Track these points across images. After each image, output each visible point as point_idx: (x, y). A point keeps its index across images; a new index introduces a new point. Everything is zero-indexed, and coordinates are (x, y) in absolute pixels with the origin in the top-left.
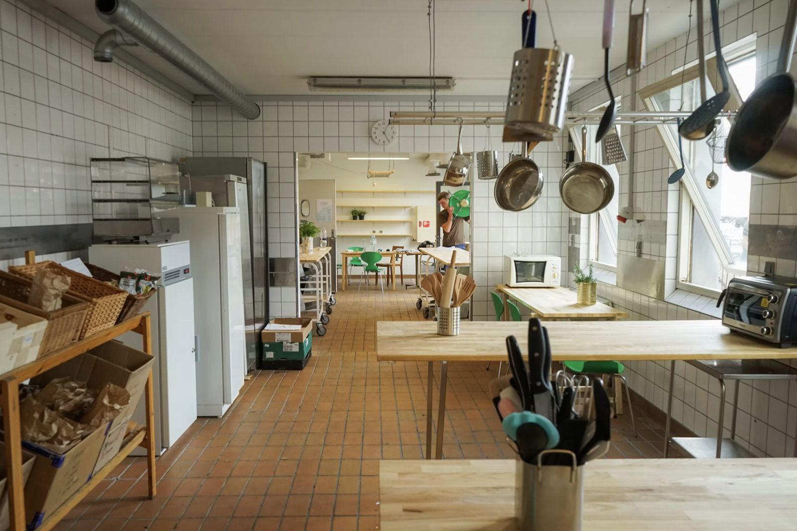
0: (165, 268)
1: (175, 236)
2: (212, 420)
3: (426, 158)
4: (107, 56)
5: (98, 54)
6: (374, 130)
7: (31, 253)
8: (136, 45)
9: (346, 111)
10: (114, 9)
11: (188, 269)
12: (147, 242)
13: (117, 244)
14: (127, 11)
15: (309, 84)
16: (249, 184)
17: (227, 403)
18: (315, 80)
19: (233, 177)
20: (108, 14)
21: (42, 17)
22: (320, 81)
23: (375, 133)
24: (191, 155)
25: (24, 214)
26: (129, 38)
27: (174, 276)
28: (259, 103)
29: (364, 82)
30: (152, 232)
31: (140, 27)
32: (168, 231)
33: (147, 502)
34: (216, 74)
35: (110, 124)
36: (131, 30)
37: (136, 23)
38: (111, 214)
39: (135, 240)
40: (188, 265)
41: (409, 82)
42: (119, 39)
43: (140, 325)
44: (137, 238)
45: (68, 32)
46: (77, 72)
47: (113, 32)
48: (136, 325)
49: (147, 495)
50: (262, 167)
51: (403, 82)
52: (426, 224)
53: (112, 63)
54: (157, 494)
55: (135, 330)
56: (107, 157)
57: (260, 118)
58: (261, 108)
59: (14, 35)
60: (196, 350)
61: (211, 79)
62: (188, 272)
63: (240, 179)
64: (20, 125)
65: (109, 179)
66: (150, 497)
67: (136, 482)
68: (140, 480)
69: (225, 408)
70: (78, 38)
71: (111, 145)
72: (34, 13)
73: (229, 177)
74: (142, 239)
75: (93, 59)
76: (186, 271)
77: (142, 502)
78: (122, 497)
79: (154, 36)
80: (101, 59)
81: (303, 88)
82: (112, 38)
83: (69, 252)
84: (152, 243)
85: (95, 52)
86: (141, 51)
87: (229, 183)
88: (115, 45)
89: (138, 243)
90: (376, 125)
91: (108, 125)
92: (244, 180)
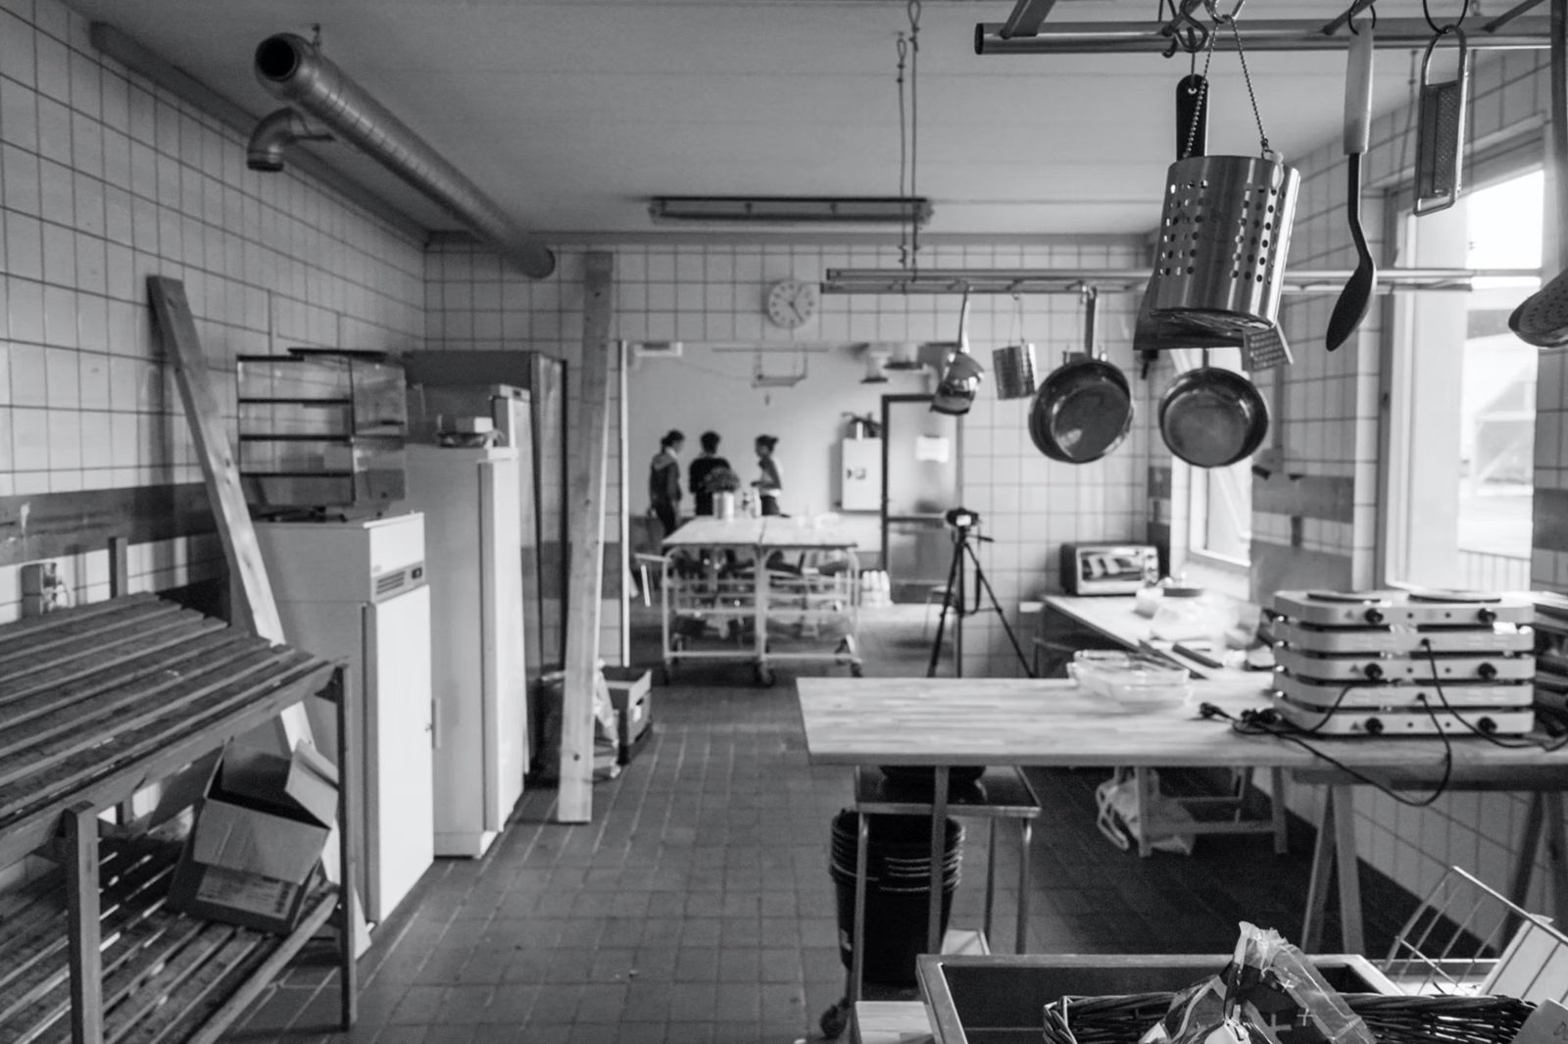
0: (378, 568)
1: (394, 505)
2: (462, 864)
3: (860, 350)
4: (273, 159)
5: (257, 157)
6: (772, 299)
7: (119, 542)
8: (328, 138)
9: (719, 262)
10: (292, 71)
11: (420, 570)
12: (342, 519)
13: (283, 521)
14: (316, 75)
15: (652, 212)
16: (534, 402)
17: (492, 830)
18: (663, 205)
19: (506, 390)
20: (281, 81)
21: (149, 86)
22: (672, 207)
23: (774, 304)
24: (421, 345)
25: (107, 464)
26: (315, 126)
27: (394, 582)
28: (554, 248)
29: (758, 208)
30: (353, 498)
31: (341, 103)
32: (384, 495)
33: (339, 1037)
34: (476, 192)
35: (273, 288)
36: (322, 111)
37: (334, 97)
38: (273, 461)
39: (317, 515)
40: (420, 563)
41: (843, 209)
42: (297, 128)
43: (331, 684)
44: (322, 509)
45: (196, 114)
46: (213, 189)
47: (287, 114)
48: (323, 684)
49: (338, 1020)
50: (557, 368)
51: (835, 209)
52: (860, 473)
53: (280, 175)
54: (359, 1019)
55: (321, 694)
56: (265, 352)
57: (554, 276)
58: (556, 256)
59: (96, 120)
60: (433, 727)
61: (469, 204)
62: (420, 574)
63: (517, 394)
64: (102, 291)
65: (268, 395)
66: (345, 1026)
67: (317, 992)
68: (324, 989)
69: (487, 839)
70: (216, 125)
71: (274, 330)
72: (135, 78)
73: (498, 391)
74: (331, 511)
75: (245, 166)
76: (416, 573)
77: (328, 1036)
78: (289, 1025)
79: (366, 123)
80: (259, 165)
81: (642, 220)
82: (282, 125)
83: (194, 539)
84: (354, 518)
85: (250, 151)
86: (339, 150)
87: (498, 401)
88: (288, 139)
89: (322, 519)
90: (777, 290)
91: (269, 291)
92: (526, 394)
